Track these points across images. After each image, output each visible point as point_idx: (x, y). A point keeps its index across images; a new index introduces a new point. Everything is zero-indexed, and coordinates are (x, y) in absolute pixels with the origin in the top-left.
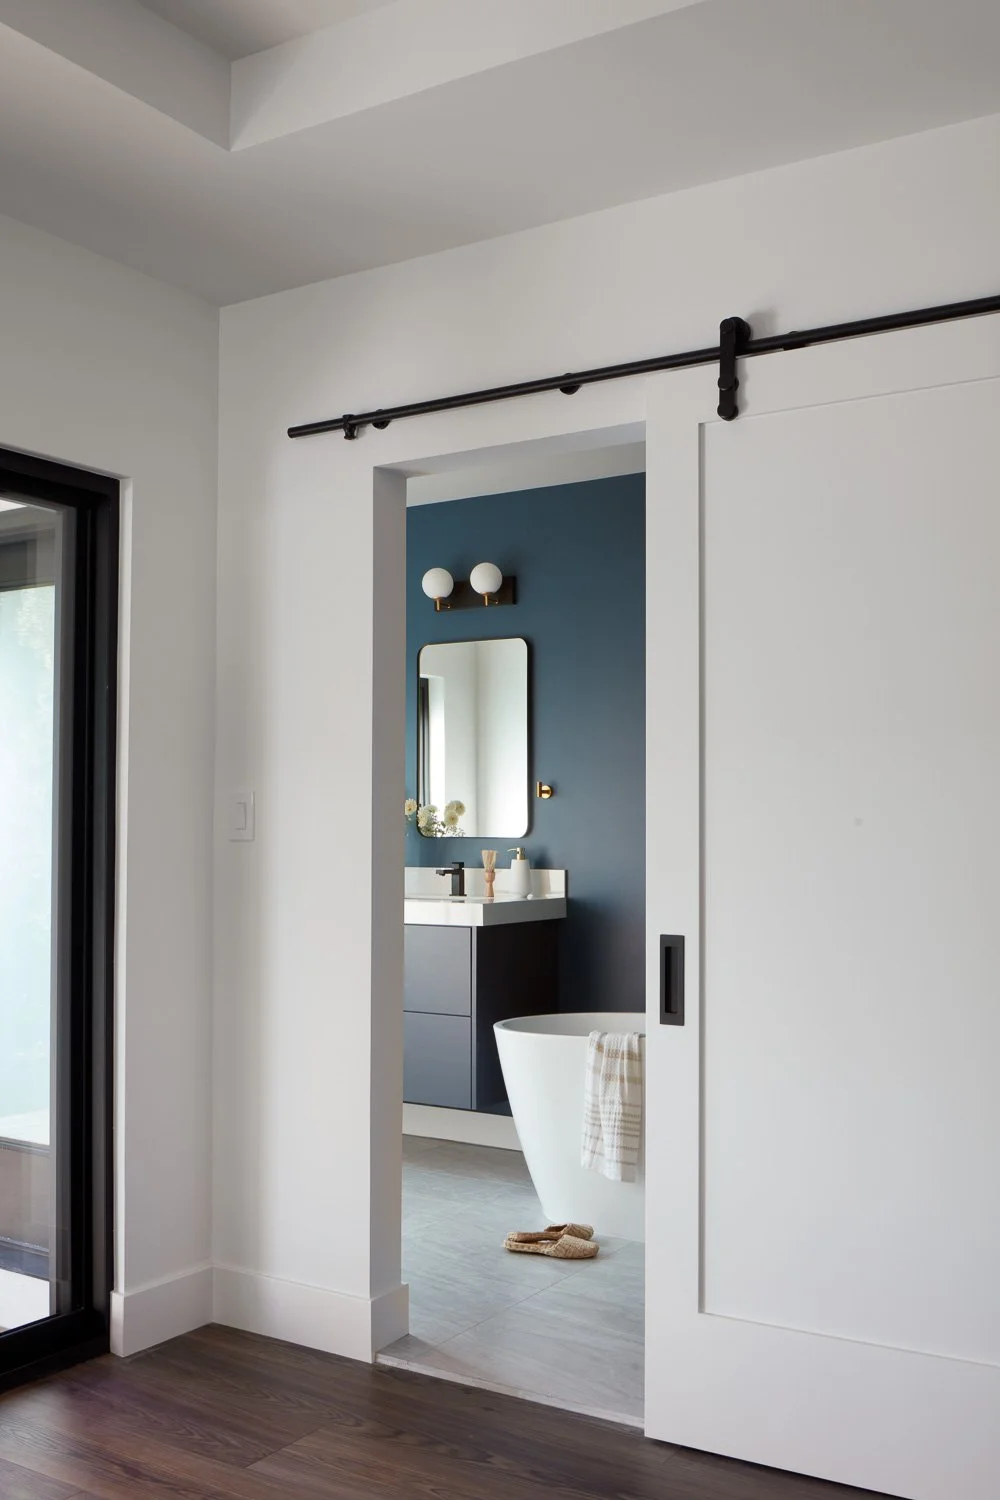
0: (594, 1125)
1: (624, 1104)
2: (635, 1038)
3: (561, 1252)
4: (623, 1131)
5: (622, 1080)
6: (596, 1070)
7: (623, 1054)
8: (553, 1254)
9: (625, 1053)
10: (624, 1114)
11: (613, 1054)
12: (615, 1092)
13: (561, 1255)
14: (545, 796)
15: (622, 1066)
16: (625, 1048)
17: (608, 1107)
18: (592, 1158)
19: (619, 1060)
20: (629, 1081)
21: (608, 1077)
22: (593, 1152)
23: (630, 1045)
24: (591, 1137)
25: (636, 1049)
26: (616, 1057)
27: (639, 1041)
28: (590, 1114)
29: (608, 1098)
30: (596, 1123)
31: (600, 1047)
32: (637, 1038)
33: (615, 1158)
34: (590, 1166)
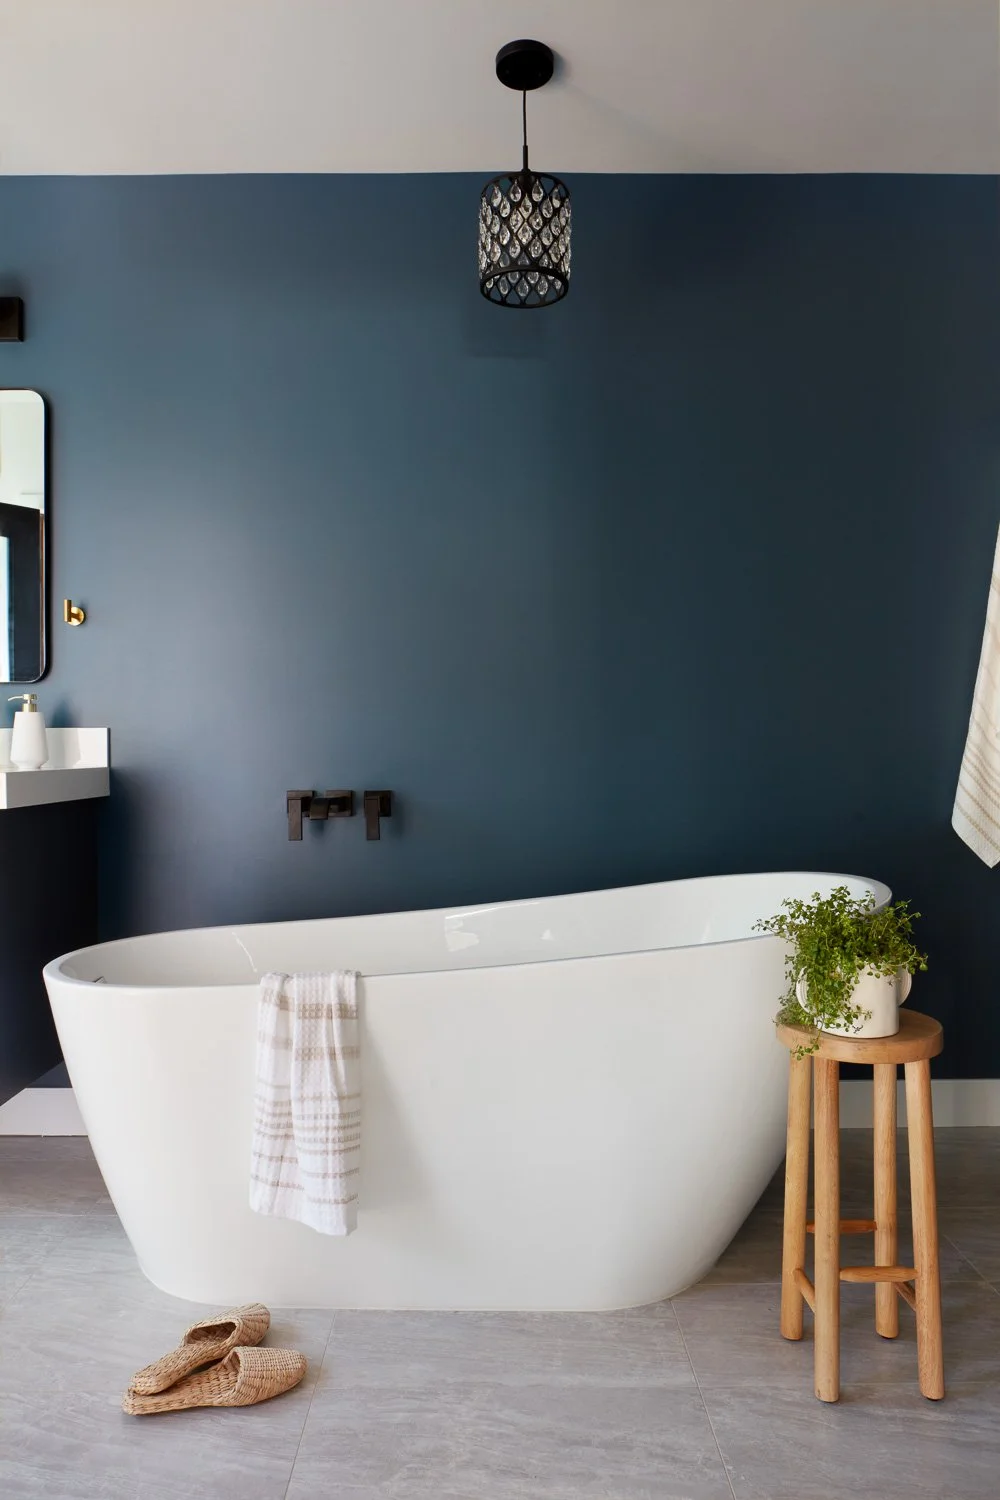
0: (276, 1137)
1: (340, 1098)
2: (350, 981)
3: (247, 1396)
4: (342, 1146)
5: (332, 1055)
6: (282, 1043)
7: (330, 1010)
8: (232, 1402)
9: (335, 1009)
10: (343, 1116)
11: (311, 1012)
12: (323, 1078)
13: (248, 1401)
14: (75, 622)
15: (330, 1033)
16: (332, 999)
17: (310, 1107)
18: (274, 1196)
19: (323, 1022)
20: (344, 1058)
21: (307, 1054)
22: (276, 1184)
23: (340, 992)
24: (271, 1159)
25: (351, 1000)
26: (317, 1017)
27: (357, 984)
28: (267, 1119)
29: (309, 1091)
30: (283, 1131)
31: (283, 1003)
32: (353, 979)
33: (331, 1196)
34: (271, 1208)
